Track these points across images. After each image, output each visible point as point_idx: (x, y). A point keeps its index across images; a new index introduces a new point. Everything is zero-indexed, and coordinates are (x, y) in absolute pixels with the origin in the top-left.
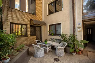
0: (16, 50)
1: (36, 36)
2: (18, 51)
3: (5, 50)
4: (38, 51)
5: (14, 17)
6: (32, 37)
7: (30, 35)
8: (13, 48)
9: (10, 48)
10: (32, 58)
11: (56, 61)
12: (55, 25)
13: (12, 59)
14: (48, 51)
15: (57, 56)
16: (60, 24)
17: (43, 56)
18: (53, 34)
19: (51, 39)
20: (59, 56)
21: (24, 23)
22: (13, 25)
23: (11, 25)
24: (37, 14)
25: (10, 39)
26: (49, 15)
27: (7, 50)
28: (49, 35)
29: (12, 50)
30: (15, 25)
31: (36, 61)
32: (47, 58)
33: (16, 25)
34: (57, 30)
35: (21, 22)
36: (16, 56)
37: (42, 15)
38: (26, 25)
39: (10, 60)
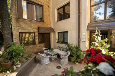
0: (25, 58)
1: (44, 44)
2: (26, 59)
3: (17, 58)
4: (43, 59)
5: (22, 27)
6: (40, 44)
7: (38, 43)
8: (22, 57)
9: (21, 56)
10: (38, 64)
11: (58, 68)
12: (63, 33)
13: (22, 65)
14: (53, 59)
15: (60, 64)
16: (67, 32)
17: (47, 63)
18: (61, 42)
19: (58, 47)
20: (62, 65)
21: (32, 31)
22: (22, 34)
23: (20, 34)
24: (45, 20)
25: (20, 50)
26: (57, 21)
27: (19, 58)
28: (57, 43)
29: (22, 58)
30: (23, 34)
31: (41, 67)
32: (51, 65)
33: (25, 34)
34: (65, 38)
35: (29, 30)
36: (25, 62)
37: (50, 21)
38: (34, 33)
39: (21, 66)
